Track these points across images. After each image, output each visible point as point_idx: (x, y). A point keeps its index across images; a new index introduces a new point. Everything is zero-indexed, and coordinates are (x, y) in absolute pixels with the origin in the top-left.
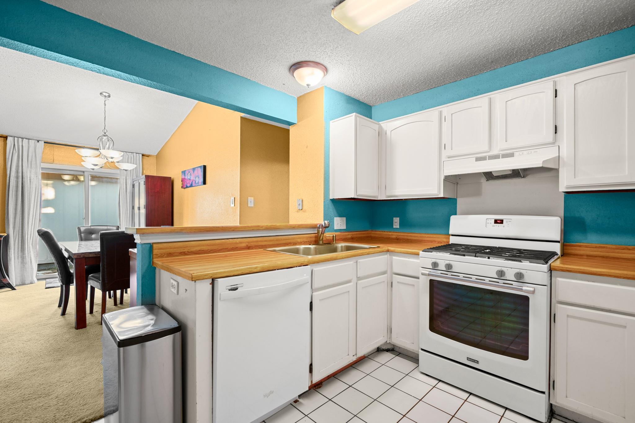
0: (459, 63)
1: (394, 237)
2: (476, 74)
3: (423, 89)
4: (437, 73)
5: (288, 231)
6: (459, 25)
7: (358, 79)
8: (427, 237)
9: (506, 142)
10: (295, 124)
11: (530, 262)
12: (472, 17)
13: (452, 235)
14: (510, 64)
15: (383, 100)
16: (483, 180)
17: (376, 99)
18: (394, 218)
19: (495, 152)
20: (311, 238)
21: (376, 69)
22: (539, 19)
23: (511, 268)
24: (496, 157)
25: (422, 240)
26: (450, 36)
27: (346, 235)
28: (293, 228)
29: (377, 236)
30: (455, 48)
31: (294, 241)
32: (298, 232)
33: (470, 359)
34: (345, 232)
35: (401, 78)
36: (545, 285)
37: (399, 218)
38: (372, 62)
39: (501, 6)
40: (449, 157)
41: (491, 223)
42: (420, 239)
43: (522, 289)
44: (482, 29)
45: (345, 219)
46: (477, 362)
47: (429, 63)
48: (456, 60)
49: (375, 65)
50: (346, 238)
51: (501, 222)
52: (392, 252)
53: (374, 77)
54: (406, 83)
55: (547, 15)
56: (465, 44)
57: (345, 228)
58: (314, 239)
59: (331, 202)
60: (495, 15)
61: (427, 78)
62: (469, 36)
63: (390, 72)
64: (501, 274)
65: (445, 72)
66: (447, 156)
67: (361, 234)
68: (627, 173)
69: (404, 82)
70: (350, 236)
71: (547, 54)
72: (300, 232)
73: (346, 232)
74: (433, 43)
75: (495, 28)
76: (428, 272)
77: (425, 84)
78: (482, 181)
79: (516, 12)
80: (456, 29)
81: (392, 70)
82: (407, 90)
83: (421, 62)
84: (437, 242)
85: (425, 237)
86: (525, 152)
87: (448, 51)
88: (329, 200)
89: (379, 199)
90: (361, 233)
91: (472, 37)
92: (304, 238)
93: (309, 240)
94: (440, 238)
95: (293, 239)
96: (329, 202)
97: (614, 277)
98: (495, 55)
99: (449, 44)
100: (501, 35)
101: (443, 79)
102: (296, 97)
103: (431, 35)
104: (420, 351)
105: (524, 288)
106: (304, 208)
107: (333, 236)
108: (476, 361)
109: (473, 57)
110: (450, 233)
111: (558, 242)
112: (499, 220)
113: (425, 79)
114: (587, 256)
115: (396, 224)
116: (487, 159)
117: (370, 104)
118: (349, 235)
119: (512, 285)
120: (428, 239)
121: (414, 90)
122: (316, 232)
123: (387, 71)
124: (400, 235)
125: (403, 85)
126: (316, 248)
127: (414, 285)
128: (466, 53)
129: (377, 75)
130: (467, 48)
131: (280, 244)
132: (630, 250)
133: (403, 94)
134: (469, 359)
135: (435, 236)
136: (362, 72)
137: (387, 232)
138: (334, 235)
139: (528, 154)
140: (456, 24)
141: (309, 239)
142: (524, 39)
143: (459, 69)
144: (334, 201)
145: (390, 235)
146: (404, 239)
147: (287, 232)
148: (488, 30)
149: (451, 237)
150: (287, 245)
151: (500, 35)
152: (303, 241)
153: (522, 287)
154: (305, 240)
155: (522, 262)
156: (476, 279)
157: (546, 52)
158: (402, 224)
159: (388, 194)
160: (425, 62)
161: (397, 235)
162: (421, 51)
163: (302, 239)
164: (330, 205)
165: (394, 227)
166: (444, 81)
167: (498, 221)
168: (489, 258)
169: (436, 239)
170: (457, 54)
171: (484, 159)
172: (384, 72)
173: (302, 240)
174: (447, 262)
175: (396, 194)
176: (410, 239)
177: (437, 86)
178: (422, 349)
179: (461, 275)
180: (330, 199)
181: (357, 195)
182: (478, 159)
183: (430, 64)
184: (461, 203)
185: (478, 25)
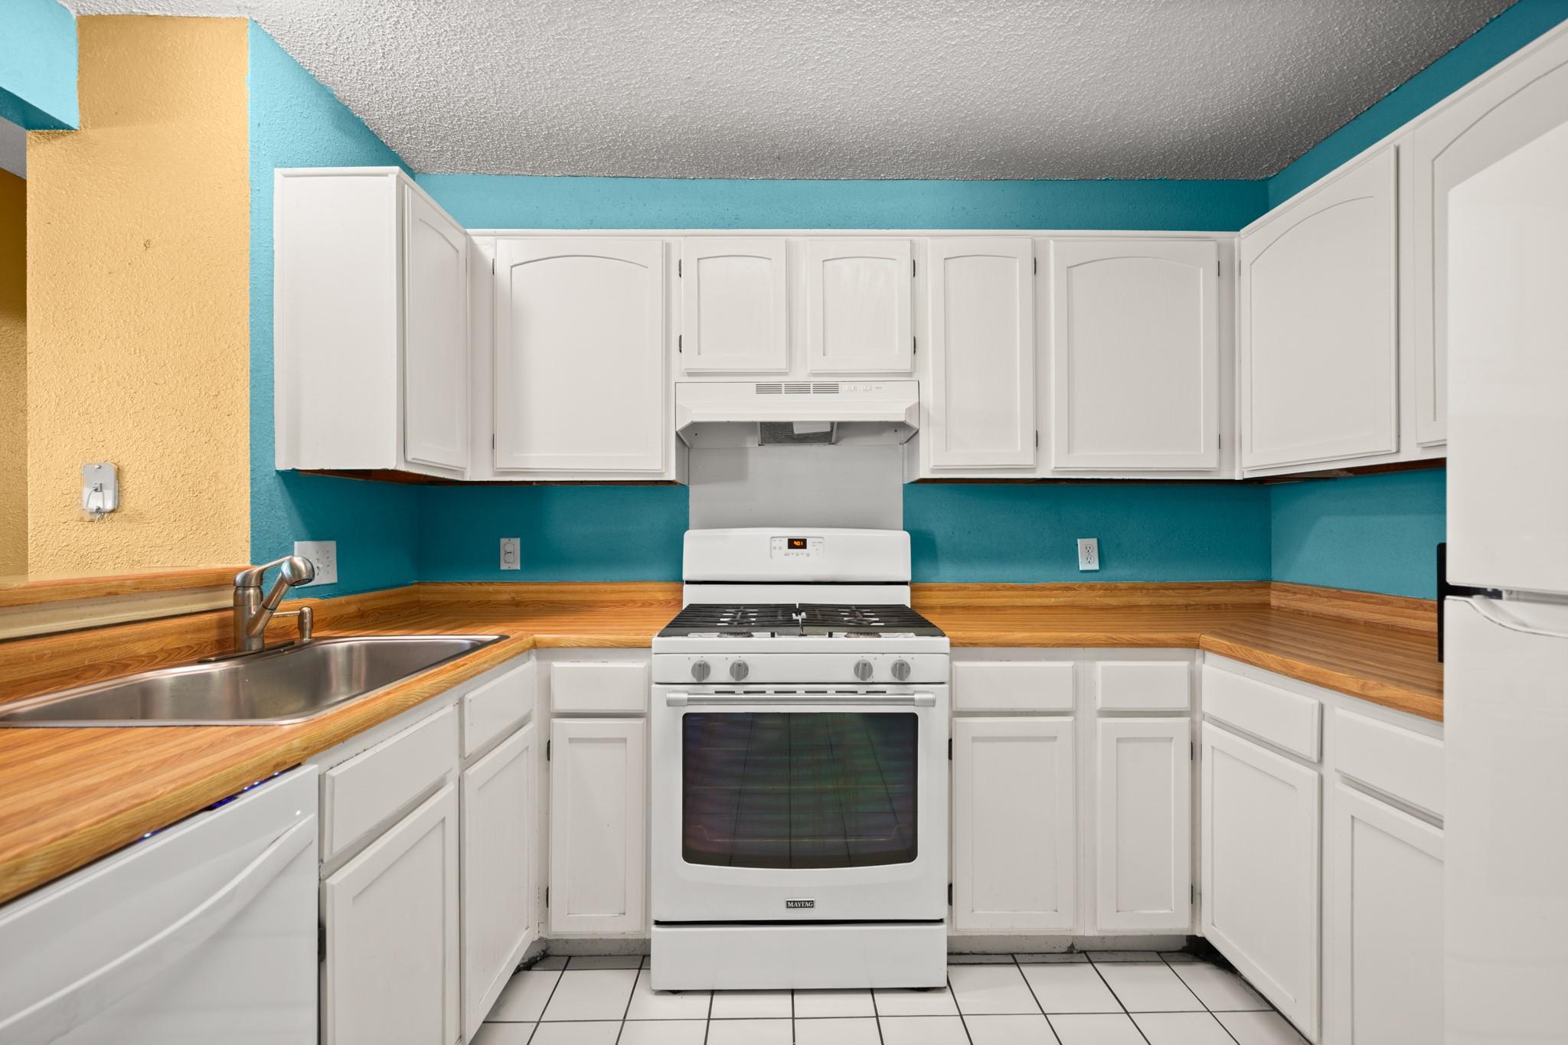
0: (716, 131)
1: (505, 597)
2: (733, 176)
3: (596, 171)
4: (652, 136)
5: (76, 611)
6: (767, 18)
7: (409, 52)
8: (612, 592)
9: (824, 355)
10: (69, 128)
11: (917, 635)
12: (802, 12)
13: (688, 582)
14: (805, 179)
15: (462, 165)
16: (752, 443)
17: (441, 152)
18: (503, 541)
19: (799, 376)
20: (199, 629)
21: (488, 44)
22: (904, 94)
23: (883, 654)
24: (801, 389)
25: (594, 602)
26: (733, 41)
27: (341, 605)
28: (110, 594)
29: (439, 598)
30: (728, 81)
31: (115, 654)
32: (130, 610)
33: (794, 902)
34: (334, 596)
35: (551, 111)
36: (942, 683)
37: (519, 539)
38: (487, 10)
39: (865, 20)
40: (690, 374)
41: (780, 548)
42: (590, 599)
43: (913, 700)
44: (805, 58)
45: (332, 545)
46: (810, 904)
47: (646, 97)
48: (712, 118)
49: (490, 26)
50: (342, 616)
51: (802, 544)
52: (548, 647)
53: (468, 69)
54: (558, 134)
55: (919, 92)
56: (754, 80)
57: (336, 581)
58: (213, 635)
59: (282, 482)
60: (844, 35)
61: (623, 141)
62: (773, 62)
63: (528, 73)
64: (864, 670)
65: (672, 143)
66: (686, 369)
67: (389, 596)
68: (1019, 449)
69: (553, 126)
70: (353, 609)
71: (873, 182)
72: (146, 609)
73: (340, 595)
74: (687, 39)
75: (829, 72)
76: (686, 696)
77: (609, 157)
78: (749, 445)
79: (881, 51)
80: (755, 27)
81: (536, 71)
82: (551, 157)
83: (630, 84)
84: (639, 604)
85: (605, 592)
86: (861, 386)
87: (709, 82)
88: (274, 474)
89: (467, 479)
90: (388, 592)
91: (776, 69)
92: (165, 634)
93: (191, 639)
94: (647, 591)
95: (109, 646)
96: (272, 480)
97: (1040, 647)
98: (792, 143)
99: (719, 62)
100: (828, 96)
101: (660, 160)
102: (73, 13)
103: (693, 11)
104: (654, 928)
105: (917, 696)
106: (130, 504)
107: (302, 616)
108: (808, 902)
109: (751, 128)
110: (686, 576)
111: (905, 583)
112: (797, 540)
113: (615, 141)
114: (942, 607)
115: (510, 557)
116: (812, 392)
117: (412, 162)
118: (349, 603)
119: (856, 692)
120: (614, 597)
121: (569, 163)
122: (230, 602)
123: (519, 67)
124: (525, 592)
125: (547, 138)
126: (234, 673)
127: (624, 740)
128: (743, 109)
129: (482, 66)
130: (753, 95)
131: (34, 680)
132: (998, 590)
133: (534, 167)
134: (792, 904)
135: (633, 587)
136: (432, 32)
137: (480, 584)
138: (306, 610)
139: (866, 390)
140: (761, 13)
141: (189, 636)
142: (859, 128)
143: (706, 149)
144: (294, 479)
145: (490, 592)
146: (539, 602)
147: (74, 617)
148: (812, 69)
149: (686, 586)
150: (77, 677)
151: (827, 94)
152: (162, 649)
153: (913, 694)
154: (172, 643)
155: (880, 636)
156: (776, 692)
157: (873, 177)
158: (531, 559)
159: (504, 463)
160: (639, 87)
161: (516, 592)
162: (645, 46)
163: (156, 641)
164: (278, 493)
165: (504, 567)
166: (658, 167)
167: (796, 543)
168: (830, 635)
169: (637, 596)
170: (723, 102)
171: (773, 389)
172: (508, 66)
173: (155, 646)
174: (734, 658)
175: (533, 464)
176: (560, 602)
177: (634, 175)
178: (658, 923)
179: (769, 689)
180: (277, 471)
181: (406, 461)
182: (762, 389)
183: (651, 102)
184: (699, 498)
185: (802, 44)
